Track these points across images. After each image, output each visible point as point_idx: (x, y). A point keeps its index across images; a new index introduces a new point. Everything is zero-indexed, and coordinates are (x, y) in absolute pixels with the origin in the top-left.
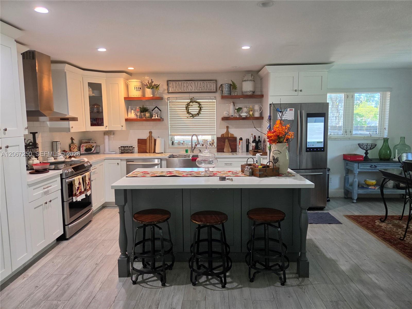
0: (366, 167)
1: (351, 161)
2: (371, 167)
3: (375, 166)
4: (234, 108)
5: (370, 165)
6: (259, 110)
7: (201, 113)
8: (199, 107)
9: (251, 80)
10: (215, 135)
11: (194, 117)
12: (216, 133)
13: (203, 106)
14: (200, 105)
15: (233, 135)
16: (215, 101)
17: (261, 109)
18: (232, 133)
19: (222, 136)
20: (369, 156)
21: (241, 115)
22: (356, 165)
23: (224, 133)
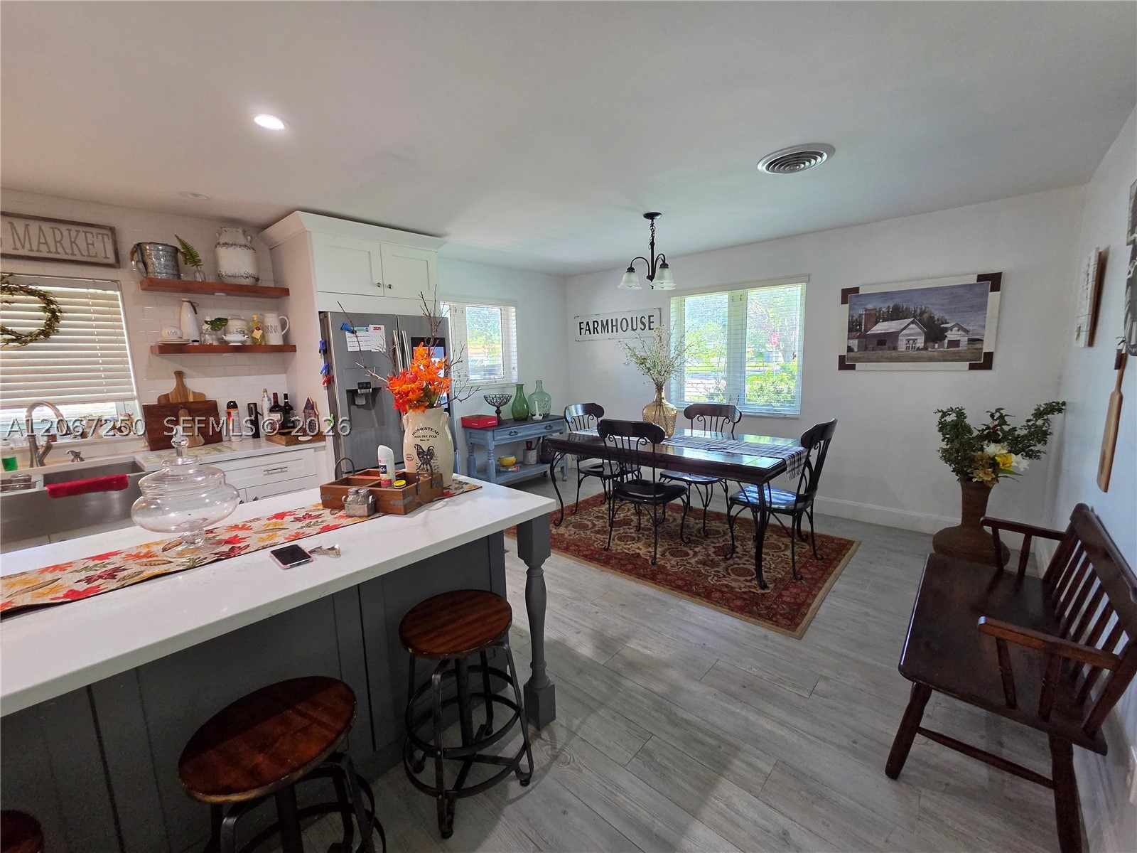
0: (503, 436)
1: (480, 429)
2: (510, 434)
3: (515, 432)
4: (197, 321)
5: (508, 432)
6: (279, 328)
7: (60, 329)
8: (44, 309)
9: (245, 246)
10: (132, 399)
11: (26, 342)
12: (135, 393)
13: (64, 309)
14: (50, 302)
15: (203, 395)
16: (118, 293)
17: (283, 324)
18: (197, 391)
19: (163, 402)
20: (504, 416)
21: (228, 338)
22: (490, 434)
23: (169, 392)
